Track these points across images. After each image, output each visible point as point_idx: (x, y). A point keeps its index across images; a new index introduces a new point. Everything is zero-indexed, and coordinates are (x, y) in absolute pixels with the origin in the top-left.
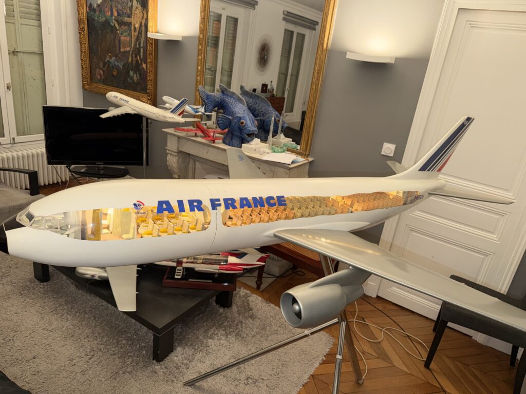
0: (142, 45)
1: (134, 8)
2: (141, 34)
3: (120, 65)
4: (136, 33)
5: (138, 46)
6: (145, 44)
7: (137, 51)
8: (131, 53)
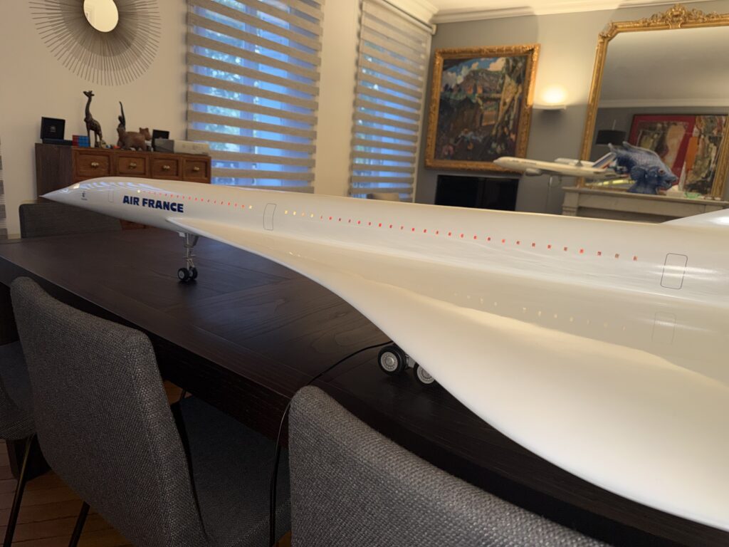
0: (512, 117)
1: (505, 85)
2: (513, 107)
3: (480, 139)
4: (506, 107)
5: (506, 119)
6: (517, 117)
7: (505, 124)
8: (496, 126)
